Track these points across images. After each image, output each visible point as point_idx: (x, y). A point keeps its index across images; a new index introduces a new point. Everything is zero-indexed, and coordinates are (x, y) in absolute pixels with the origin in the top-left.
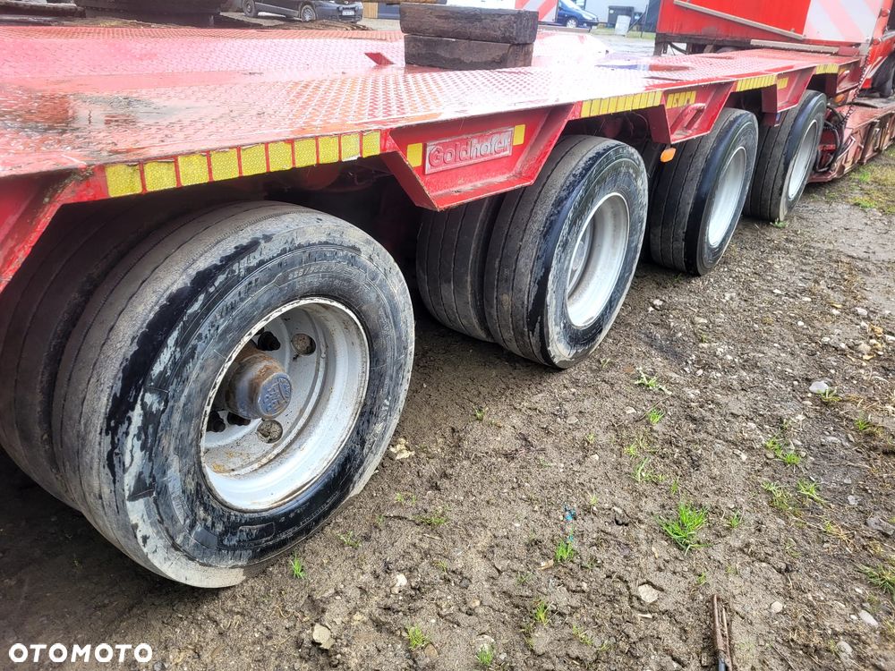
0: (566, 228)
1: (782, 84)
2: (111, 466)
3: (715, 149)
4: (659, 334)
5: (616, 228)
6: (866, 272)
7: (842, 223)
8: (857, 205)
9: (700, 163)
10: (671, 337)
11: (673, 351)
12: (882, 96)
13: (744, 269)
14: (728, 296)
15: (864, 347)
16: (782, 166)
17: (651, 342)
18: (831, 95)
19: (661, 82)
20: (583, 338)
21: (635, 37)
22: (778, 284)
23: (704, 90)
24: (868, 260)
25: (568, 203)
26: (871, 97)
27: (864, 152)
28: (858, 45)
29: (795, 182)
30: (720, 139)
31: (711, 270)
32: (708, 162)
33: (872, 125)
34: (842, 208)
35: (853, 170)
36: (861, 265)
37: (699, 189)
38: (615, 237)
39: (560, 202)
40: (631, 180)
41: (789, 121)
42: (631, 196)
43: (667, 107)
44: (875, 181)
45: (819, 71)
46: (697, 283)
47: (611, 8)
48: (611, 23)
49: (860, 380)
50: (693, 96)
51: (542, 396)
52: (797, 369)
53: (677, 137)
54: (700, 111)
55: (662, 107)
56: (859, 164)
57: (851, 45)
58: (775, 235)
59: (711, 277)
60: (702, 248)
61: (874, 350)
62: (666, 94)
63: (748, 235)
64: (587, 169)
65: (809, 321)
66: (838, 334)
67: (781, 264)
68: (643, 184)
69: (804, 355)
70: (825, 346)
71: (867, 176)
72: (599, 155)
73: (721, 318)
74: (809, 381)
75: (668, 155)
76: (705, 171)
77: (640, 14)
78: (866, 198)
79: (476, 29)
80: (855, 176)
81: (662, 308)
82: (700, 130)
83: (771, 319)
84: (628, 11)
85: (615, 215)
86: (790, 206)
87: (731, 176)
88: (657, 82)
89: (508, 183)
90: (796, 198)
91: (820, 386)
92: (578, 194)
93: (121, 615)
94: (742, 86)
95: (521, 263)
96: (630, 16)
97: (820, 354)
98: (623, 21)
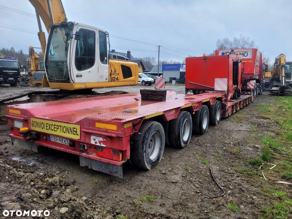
0: (181, 124)
1: (211, 100)
2: (142, 149)
3: (201, 112)
4: (197, 143)
5: (188, 125)
6: (233, 132)
7: (228, 125)
8: (232, 121)
9: (199, 114)
10: (199, 144)
11: (200, 145)
12: (236, 99)
13: (211, 133)
14: (208, 137)
15: (231, 143)
16: (214, 114)
17: (196, 145)
18: (221, 101)
19: (191, 102)
20: (186, 143)
21: (178, 85)
22: (217, 135)
23: (197, 103)
24: (233, 130)
25: (181, 121)
26: (233, 99)
27: (233, 111)
28: (225, 91)
29: (218, 118)
30: (202, 110)
31: (205, 134)
32: (201, 114)
33: (233, 105)
34: (229, 122)
35: (231, 115)
36: (232, 131)
37: (200, 119)
38: (188, 126)
39: (180, 120)
40: (189, 117)
41: (214, 106)
42: (189, 119)
43: (193, 106)
44: (236, 117)
45: (217, 97)
46: (203, 136)
47: (170, 78)
48: (171, 82)
49: (230, 147)
50: (196, 104)
51: (181, 151)
52: (221, 146)
53: (195, 110)
54: (197, 106)
55: (192, 106)
56: (232, 114)
57: (224, 91)
58: (216, 128)
59: (205, 135)
60: (202, 129)
61: (233, 143)
62: (192, 104)
63: (211, 128)
64: (183, 115)
65: (222, 140)
66: (227, 141)
67: (217, 132)
68: (191, 117)
69: (222, 145)
70: (225, 143)
71: (234, 116)
72: (184, 113)
73: (207, 141)
74: (223, 148)
75: (194, 113)
76: (200, 115)
77: (178, 79)
78: (234, 120)
79: (156, 94)
80: (232, 116)
81: (197, 140)
82: (198, 109)
83: (216, 140)
84: (175, 79)
85: (187, 123)
86: (218, 122)
87: (205, 117)
88: (190, 102)
89: (173, 118)
90: (219, 121)
91: (225, 148)
92: (182, 119)
93: (138, 173)
94: (204, 101)
95: (176, 130)
96: (175, 80)
97: (224, 144)
98: (174, 82)
